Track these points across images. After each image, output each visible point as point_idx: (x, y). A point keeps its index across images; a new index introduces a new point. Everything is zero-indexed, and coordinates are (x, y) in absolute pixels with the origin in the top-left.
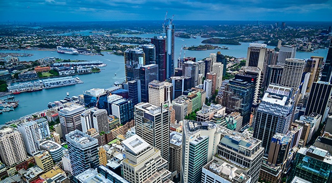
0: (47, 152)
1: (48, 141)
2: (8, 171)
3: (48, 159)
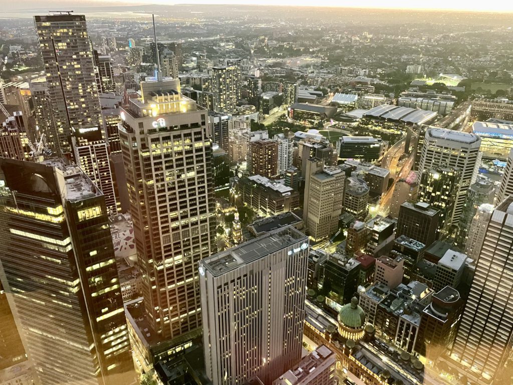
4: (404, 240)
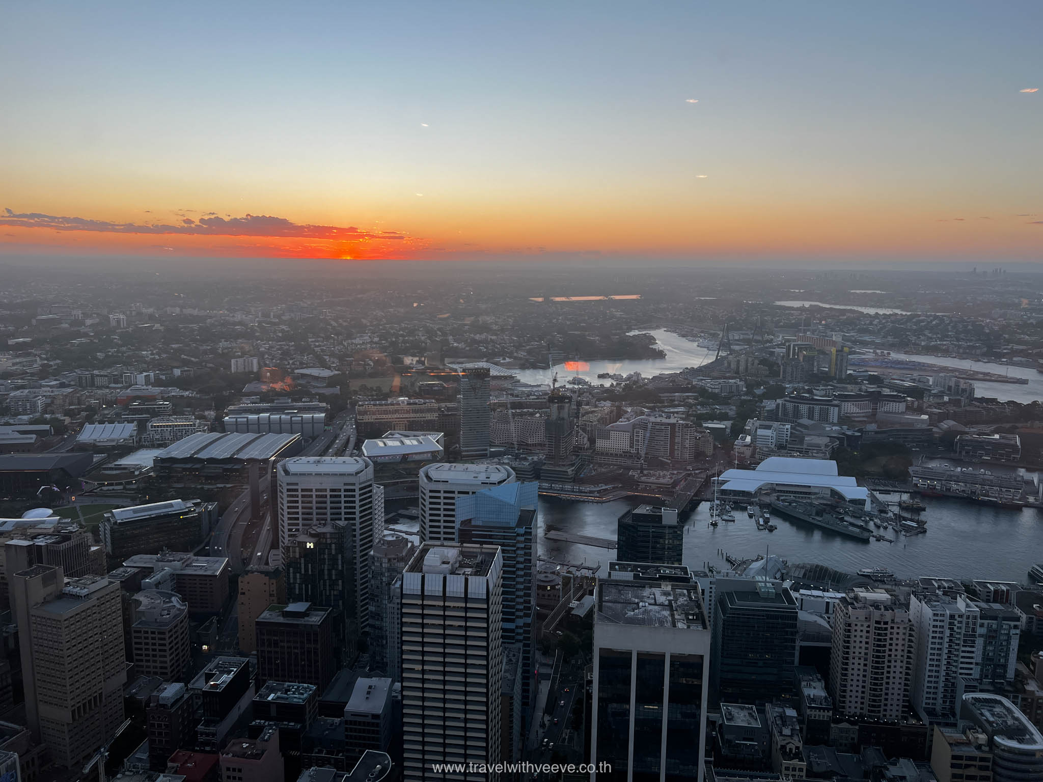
1: (998, 697)
2: (832, 725)
3: (978, 763)
4: (273, 690)
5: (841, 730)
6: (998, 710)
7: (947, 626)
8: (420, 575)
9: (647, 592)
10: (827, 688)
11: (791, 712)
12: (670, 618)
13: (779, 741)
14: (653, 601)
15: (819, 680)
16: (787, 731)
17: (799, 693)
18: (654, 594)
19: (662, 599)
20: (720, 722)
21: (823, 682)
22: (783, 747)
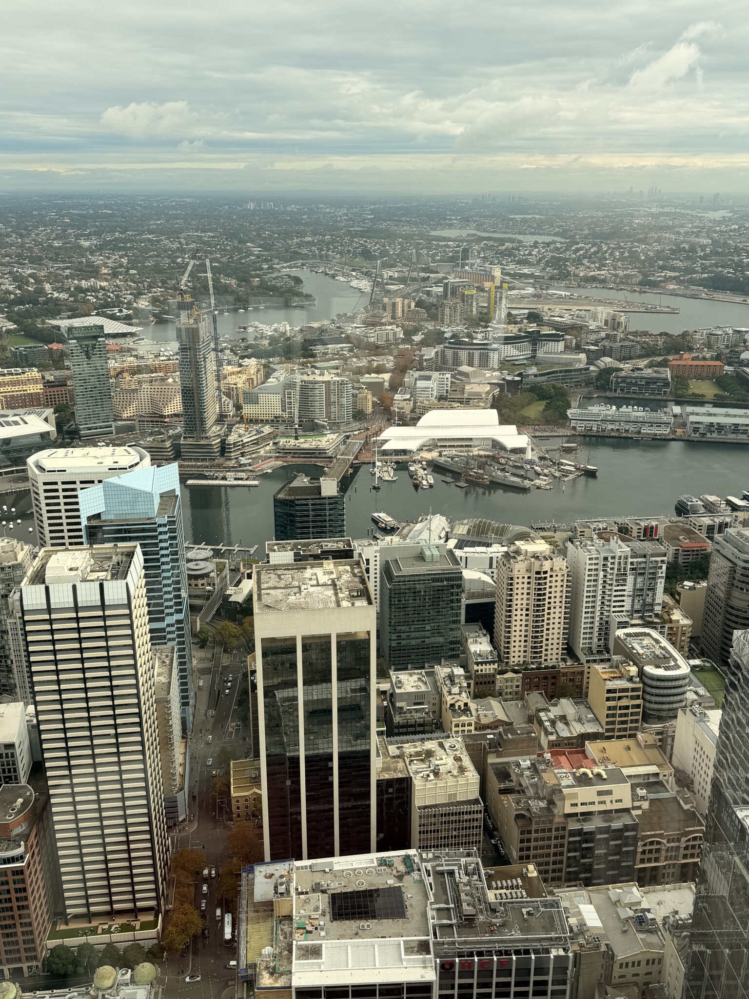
0: (633, 670)
1: (647, 630)
2: (498, 677)
3: (630, 694)
5: (507, 680)
6: (647, 641)
7: (601, 568)
8: (44, 586)
9: (308, 573)
10: (492, 641)
11: (459, 671)
12: (333, 598)
13: (449, 700)
14: (315, 582)
15: (485, 635)
16: (455, 690)
17: (466, 650)
18: (316, 574)
19: (324, 579)
20: (391, 691)
21: (488, 636)
22: (452, 705)
